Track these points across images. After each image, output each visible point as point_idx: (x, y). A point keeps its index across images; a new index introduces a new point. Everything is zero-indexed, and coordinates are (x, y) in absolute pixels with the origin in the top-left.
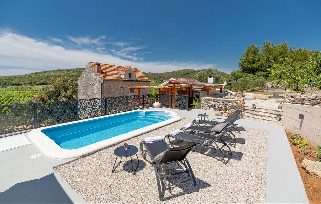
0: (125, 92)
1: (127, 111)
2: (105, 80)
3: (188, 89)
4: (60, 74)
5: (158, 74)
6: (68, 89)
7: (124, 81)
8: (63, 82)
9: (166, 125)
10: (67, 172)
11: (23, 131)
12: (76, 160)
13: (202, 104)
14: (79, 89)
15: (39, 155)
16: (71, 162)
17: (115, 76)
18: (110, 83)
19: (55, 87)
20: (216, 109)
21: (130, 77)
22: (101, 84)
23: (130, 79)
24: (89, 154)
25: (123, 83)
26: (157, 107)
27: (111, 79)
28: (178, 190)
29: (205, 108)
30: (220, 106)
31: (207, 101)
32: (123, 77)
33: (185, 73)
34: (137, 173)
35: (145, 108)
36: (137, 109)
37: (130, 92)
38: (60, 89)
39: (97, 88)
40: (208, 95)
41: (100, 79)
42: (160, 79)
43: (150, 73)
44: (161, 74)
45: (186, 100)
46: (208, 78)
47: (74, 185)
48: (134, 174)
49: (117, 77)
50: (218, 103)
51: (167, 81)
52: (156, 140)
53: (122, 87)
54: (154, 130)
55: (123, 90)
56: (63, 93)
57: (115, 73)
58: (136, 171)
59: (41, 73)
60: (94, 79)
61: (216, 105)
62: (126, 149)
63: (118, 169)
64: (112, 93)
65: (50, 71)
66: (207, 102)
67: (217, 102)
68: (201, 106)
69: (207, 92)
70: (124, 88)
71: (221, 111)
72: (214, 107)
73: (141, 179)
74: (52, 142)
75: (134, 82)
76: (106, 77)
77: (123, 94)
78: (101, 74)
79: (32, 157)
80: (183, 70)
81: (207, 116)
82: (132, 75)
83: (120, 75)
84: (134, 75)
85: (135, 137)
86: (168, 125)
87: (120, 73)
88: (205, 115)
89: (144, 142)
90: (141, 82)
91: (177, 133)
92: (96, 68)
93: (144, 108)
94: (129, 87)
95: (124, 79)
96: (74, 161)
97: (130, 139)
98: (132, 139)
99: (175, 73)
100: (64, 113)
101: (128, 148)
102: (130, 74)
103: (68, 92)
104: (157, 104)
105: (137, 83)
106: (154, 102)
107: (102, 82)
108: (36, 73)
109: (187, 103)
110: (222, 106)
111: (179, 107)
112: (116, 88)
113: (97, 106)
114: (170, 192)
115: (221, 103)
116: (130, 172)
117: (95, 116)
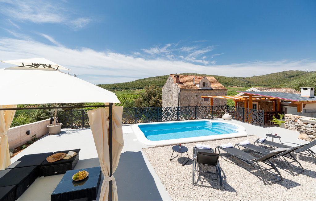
0: (199, 100)
1: (196, 119)
2: (182, 89)
3: (274, 101)
4: (152, 81)
5: (244, 78)
6: (156, 95)
7: (199, 90)
8: (153, 89)
9: (227, 139)
10: (148, 153)
11: (130, 124)
12: (153, 147)
13: (286, 122)
14: (163, 96)
15: (136, 140)
16: (150, 148)
17: (190, 86)
18: (186, 92)
19: (148, 93)
20: (302, 131)
21: (204, 86)
22: (178, 92)
23: (205, 88)
24: (160, 146)
25: (198, 91)
26: (226, 119)
27: (187, 88)
28: (208, 184)
29: (290, 128)
30: (308, 129)
31: (293, 119)
32: (198, 86)
33: (287, 76)
34: (185, 166)
35: (214, 118)
36: (205, 118)
37: (204, 101)
38: (151, 95)
39: (176, 96)
40: (299, 112)
41: (178, 88)
42: (247, 84)
43: (234, 77)
44: (249, 78)
45: (261, 115)
46: (302, 90)
47: (150, 160)
48: (183, 166)
49: (192, 86)
50: (305, 125)
51: (242, 93)
52: (205, 148)
53: (197, 96)
54: (212, 140)
55: (198, 98)
56: (153, 98)
57: (191, 82)
58: (185, 164)
59: (141, 80)
60: (173, 88)
61: (302, 127)
62: (180, 148)
63: (174, 160)
64: (188, 100)
65: (146, 79)
66: (294, 121)
67: (305, 123)
68: (285, 125)
69: (296, 108)
70: (198, 96)
71: (309, 135)
72: (299, 128)
73: (186, 170)
74: (143, 133)
75: (209, 91)
76: (183, 87)
77: (197, 102)
78: (179, 84)
79: (133, 140)
80: (283, 73)
81: (279, 137)
82: (207, 84)
83: (196, 84)
84: (209, 84)
85: (194, 142)
86: (228, 138)
87: (196, 83)
88: (275, 136)
89: (196, 147)
90: (216, 91)
91: (228, 147)
92: (175, 79)
93: (212, 118)
94: (202, 97)
95: (198, 88)
96: (152, 148)
97: (190, 143)
98: (191, 144)
99: (270, 76)
100: (150, 116)
101: (182, 148)
102: (204, 84)
103: (156, 97)
104: (226, 115)
105: (212, 91)
106: (224, 113)
107: (179, 91)
108: (138, 80)
109: (262, 118)
110: (311, 129)
111: (253, 122)
112: (191, 96)
113: (172, 113)
114: (202, 183)
115: (311, 126)
116: (181, 164)
117: (169, 120)
